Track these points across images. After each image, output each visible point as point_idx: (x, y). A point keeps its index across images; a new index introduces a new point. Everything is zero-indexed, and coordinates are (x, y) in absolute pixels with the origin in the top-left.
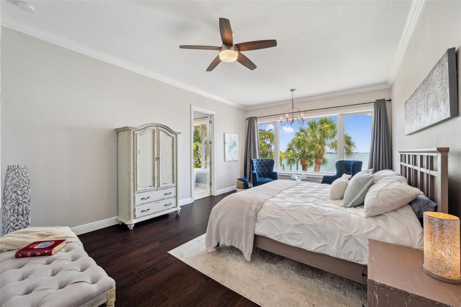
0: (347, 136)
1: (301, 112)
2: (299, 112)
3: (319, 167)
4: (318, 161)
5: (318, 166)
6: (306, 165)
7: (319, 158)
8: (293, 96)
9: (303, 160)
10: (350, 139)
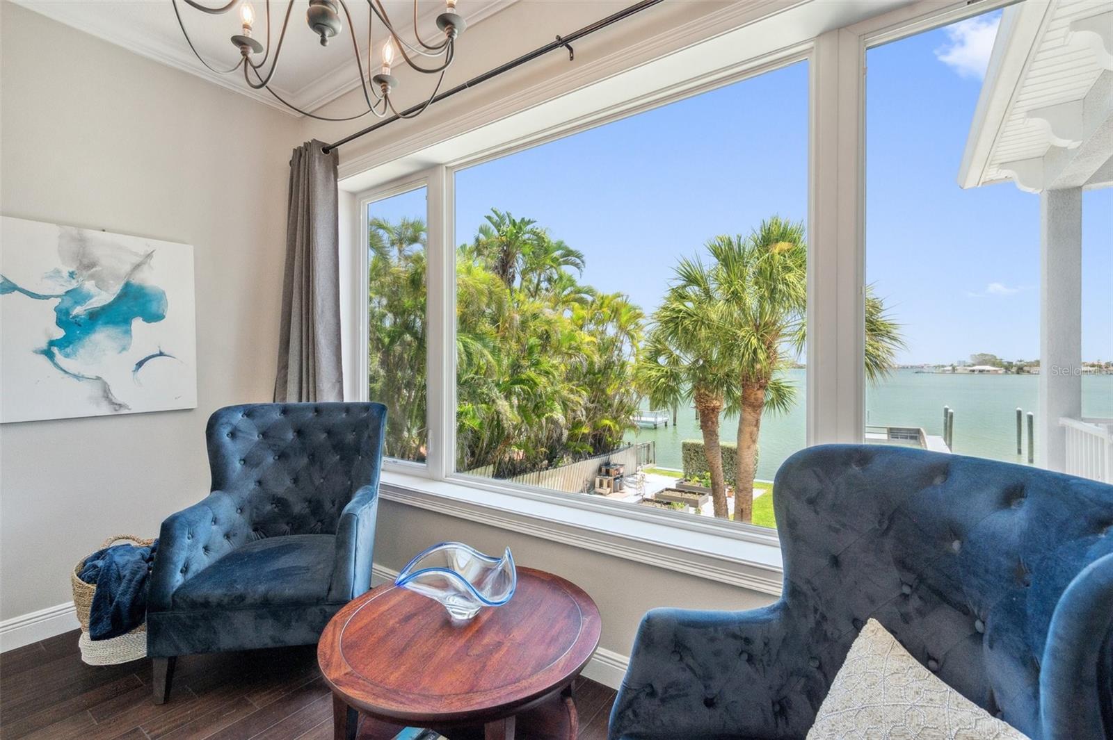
3: (757, 421)
4: (753, 396)
5: (750, 417)
6: (715, 410)
7: (757, 386)
9: (702, 391)
10: (878, 312)
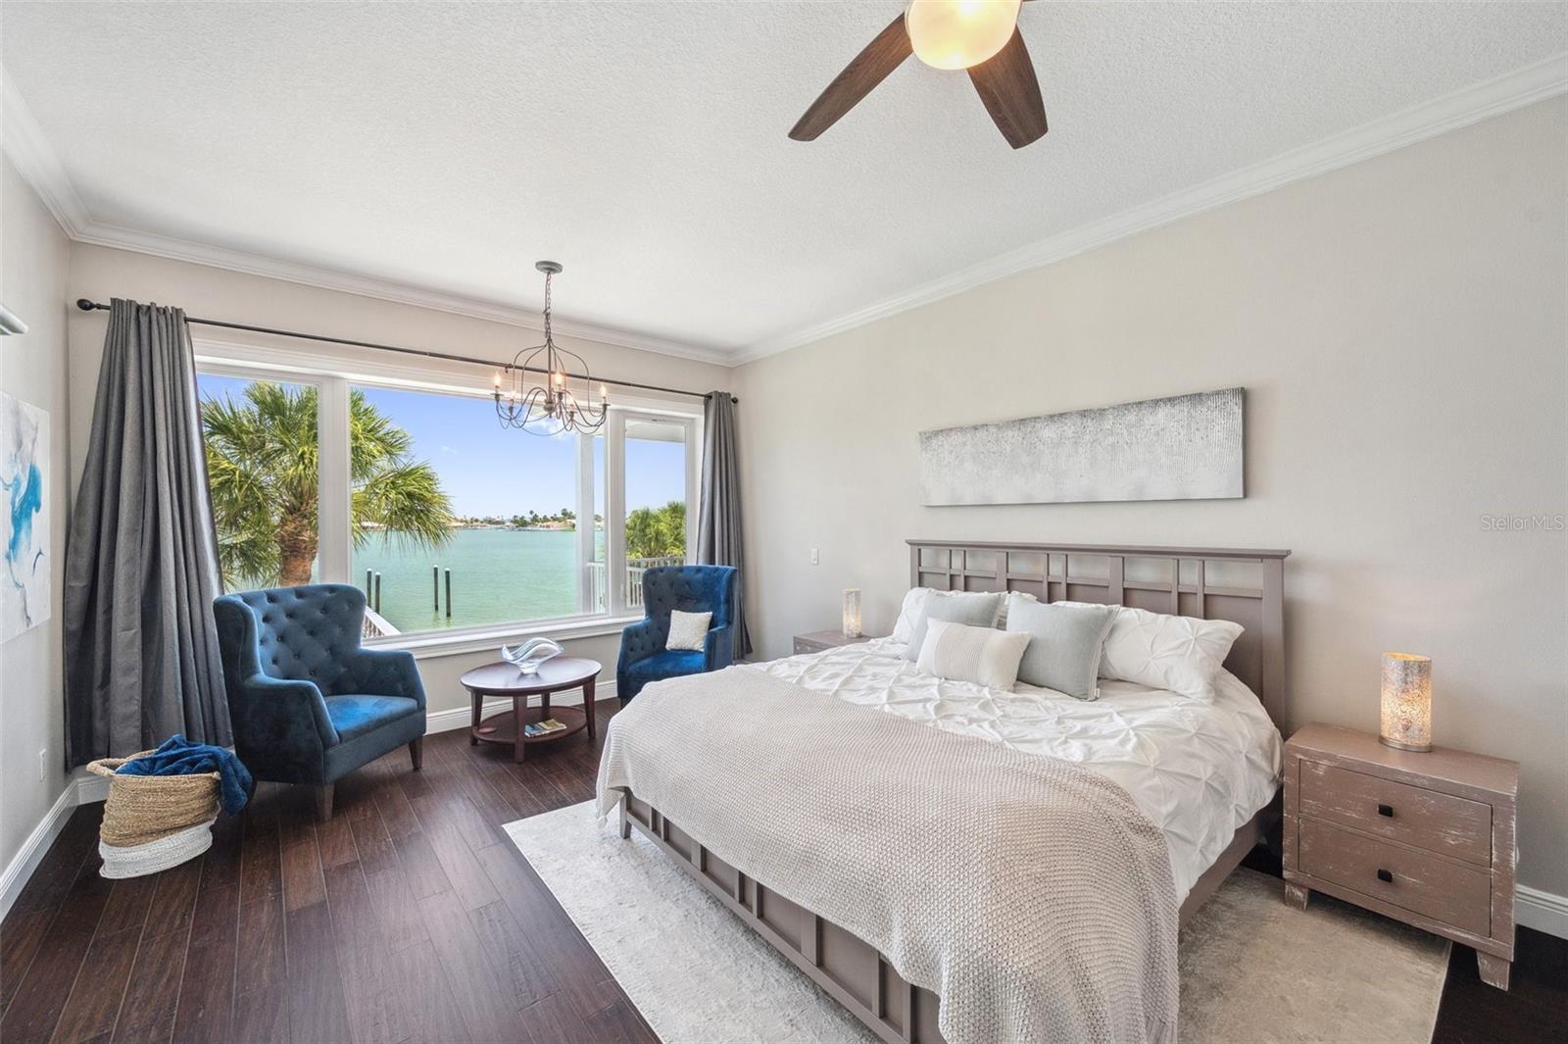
0: (426, 471)
1: (591, 379)
2: (586, 378)
8: (547, 300)
